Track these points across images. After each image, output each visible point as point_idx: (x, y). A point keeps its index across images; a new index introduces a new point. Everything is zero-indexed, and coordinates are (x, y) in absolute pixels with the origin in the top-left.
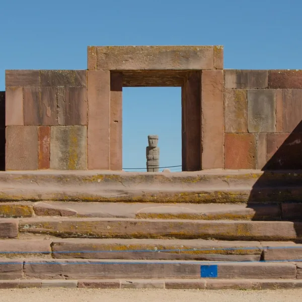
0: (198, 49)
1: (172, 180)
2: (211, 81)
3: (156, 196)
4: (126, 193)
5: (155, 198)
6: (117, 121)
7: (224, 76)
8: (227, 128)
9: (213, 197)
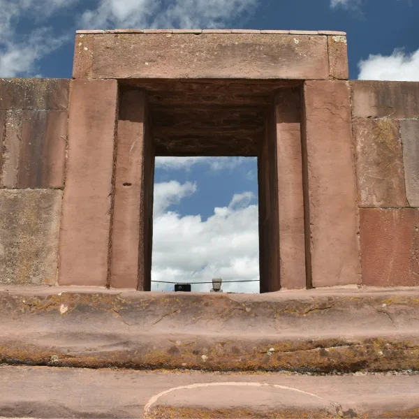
0: (297, 41)
1: (248, 310)
2: (325, 103)
3: (208, 354)
4: (126, 343)
5: (204, 357)
6: (130, 184)
7: (352, 92)
8: (363, 196)
9: (362, 354)
